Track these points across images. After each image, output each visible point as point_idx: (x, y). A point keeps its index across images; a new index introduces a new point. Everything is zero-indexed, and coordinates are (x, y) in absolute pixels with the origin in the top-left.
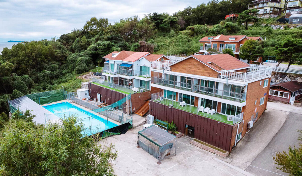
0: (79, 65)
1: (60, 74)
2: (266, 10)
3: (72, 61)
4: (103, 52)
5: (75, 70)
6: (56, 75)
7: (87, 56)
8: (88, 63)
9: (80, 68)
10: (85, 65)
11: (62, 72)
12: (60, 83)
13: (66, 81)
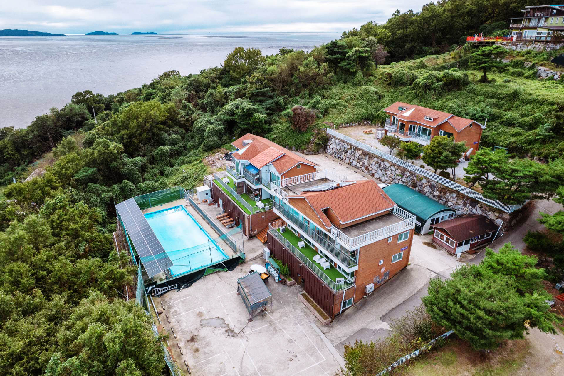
0: (208, 138)
1: (183, 149)
2: (540, 33)
3: (199, 131)
4: (241, 119)
5: (202, 146)
6: (177, 151)
7: (220, 123)
8: (220, 134)
9: (209, 143)
10: (216, 138)
11: (186, 145)
12: (182, 163)
13: (189, 162)
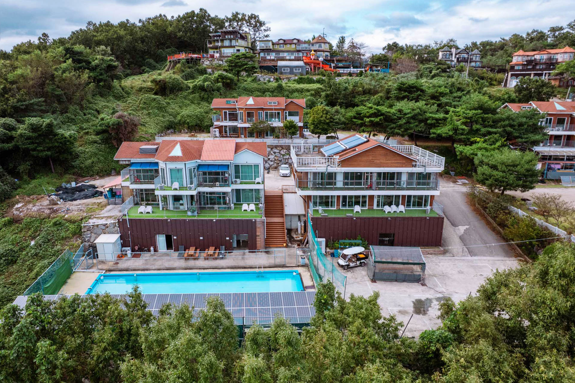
2: (238, 50)
